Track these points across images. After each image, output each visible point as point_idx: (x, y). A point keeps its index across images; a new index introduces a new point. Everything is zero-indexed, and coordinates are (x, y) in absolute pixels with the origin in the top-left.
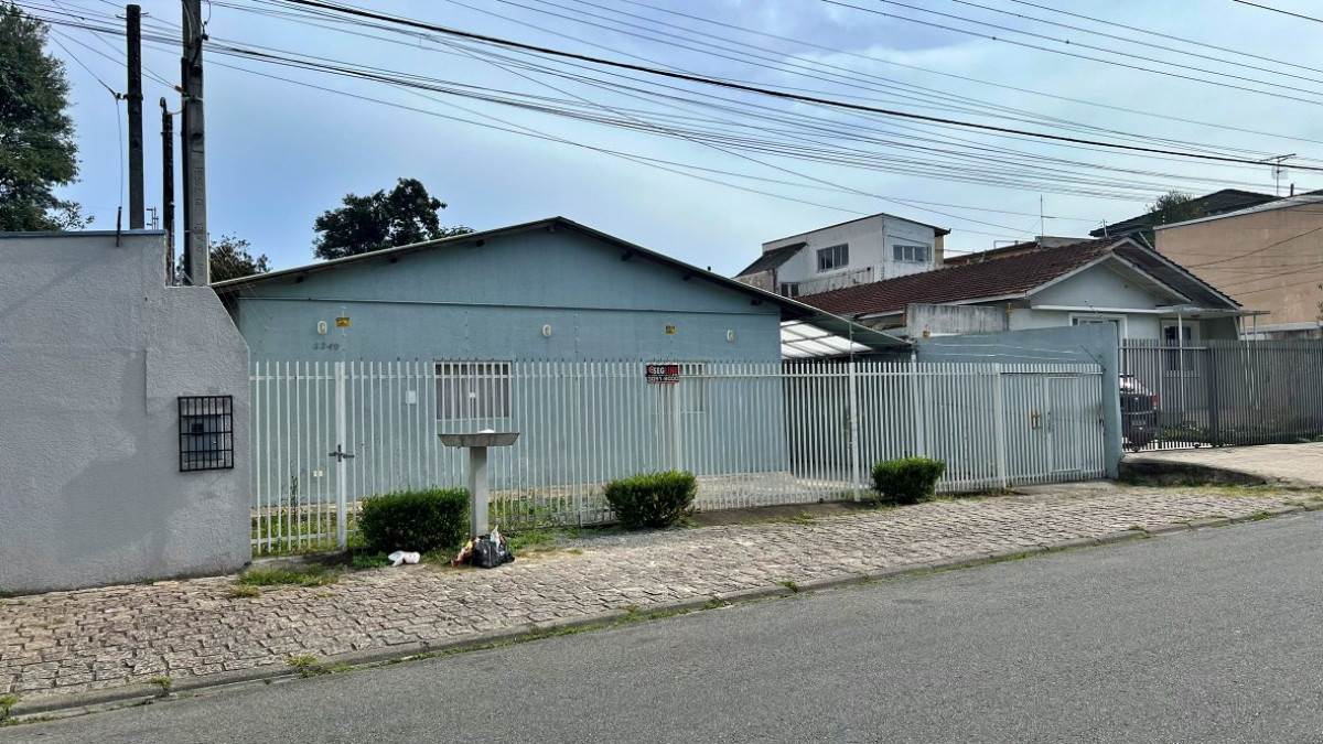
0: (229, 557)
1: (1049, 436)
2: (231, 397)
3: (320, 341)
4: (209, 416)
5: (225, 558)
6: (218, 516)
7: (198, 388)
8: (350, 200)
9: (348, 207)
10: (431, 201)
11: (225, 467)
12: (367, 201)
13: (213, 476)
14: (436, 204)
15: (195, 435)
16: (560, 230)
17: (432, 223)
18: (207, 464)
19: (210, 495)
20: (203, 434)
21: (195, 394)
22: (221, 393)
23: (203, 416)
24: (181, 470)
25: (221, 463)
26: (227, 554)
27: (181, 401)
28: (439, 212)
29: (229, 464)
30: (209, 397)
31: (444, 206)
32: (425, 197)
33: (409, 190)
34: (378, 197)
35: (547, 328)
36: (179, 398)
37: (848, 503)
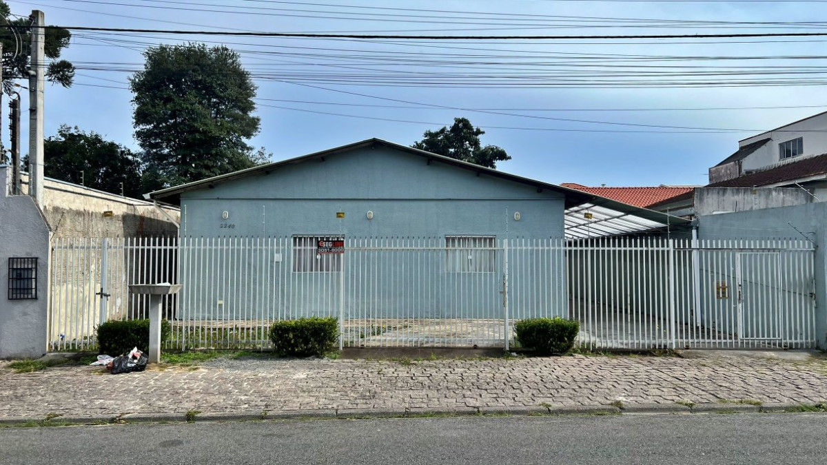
0: (34, 350)
1: (740, 306)
2: (37, 258)
3: (223, 223)
4: (24, 269)
5: (32, 350)
6: (29, 326)
7: (21, 254)
8: (428, 134)
9: (426, 138)
10: (475, 130)
11: (32, 298)
12: (437, 134)
13: (27, 303)
14: (479, 132)
15: (17, 279)
16: (376, 146)
17: (476, 144)
18: (26, 296)
19: (25, 314)
20: (20, 279)
21: (19, 256)
22: (33, 256)
23: (21, 269)
24: (9, 299)
25: (30, 297)
26: (33, 348)
27: (11, 260)
28: (480, 137)
29: (34, 296)
30: (28, 258)
31: (483, 133)
32: (470, 128)
33: (461, 125)
34: (443, 131)
35: (371, 214)
36: (9, 258)
37: (496, 352)
